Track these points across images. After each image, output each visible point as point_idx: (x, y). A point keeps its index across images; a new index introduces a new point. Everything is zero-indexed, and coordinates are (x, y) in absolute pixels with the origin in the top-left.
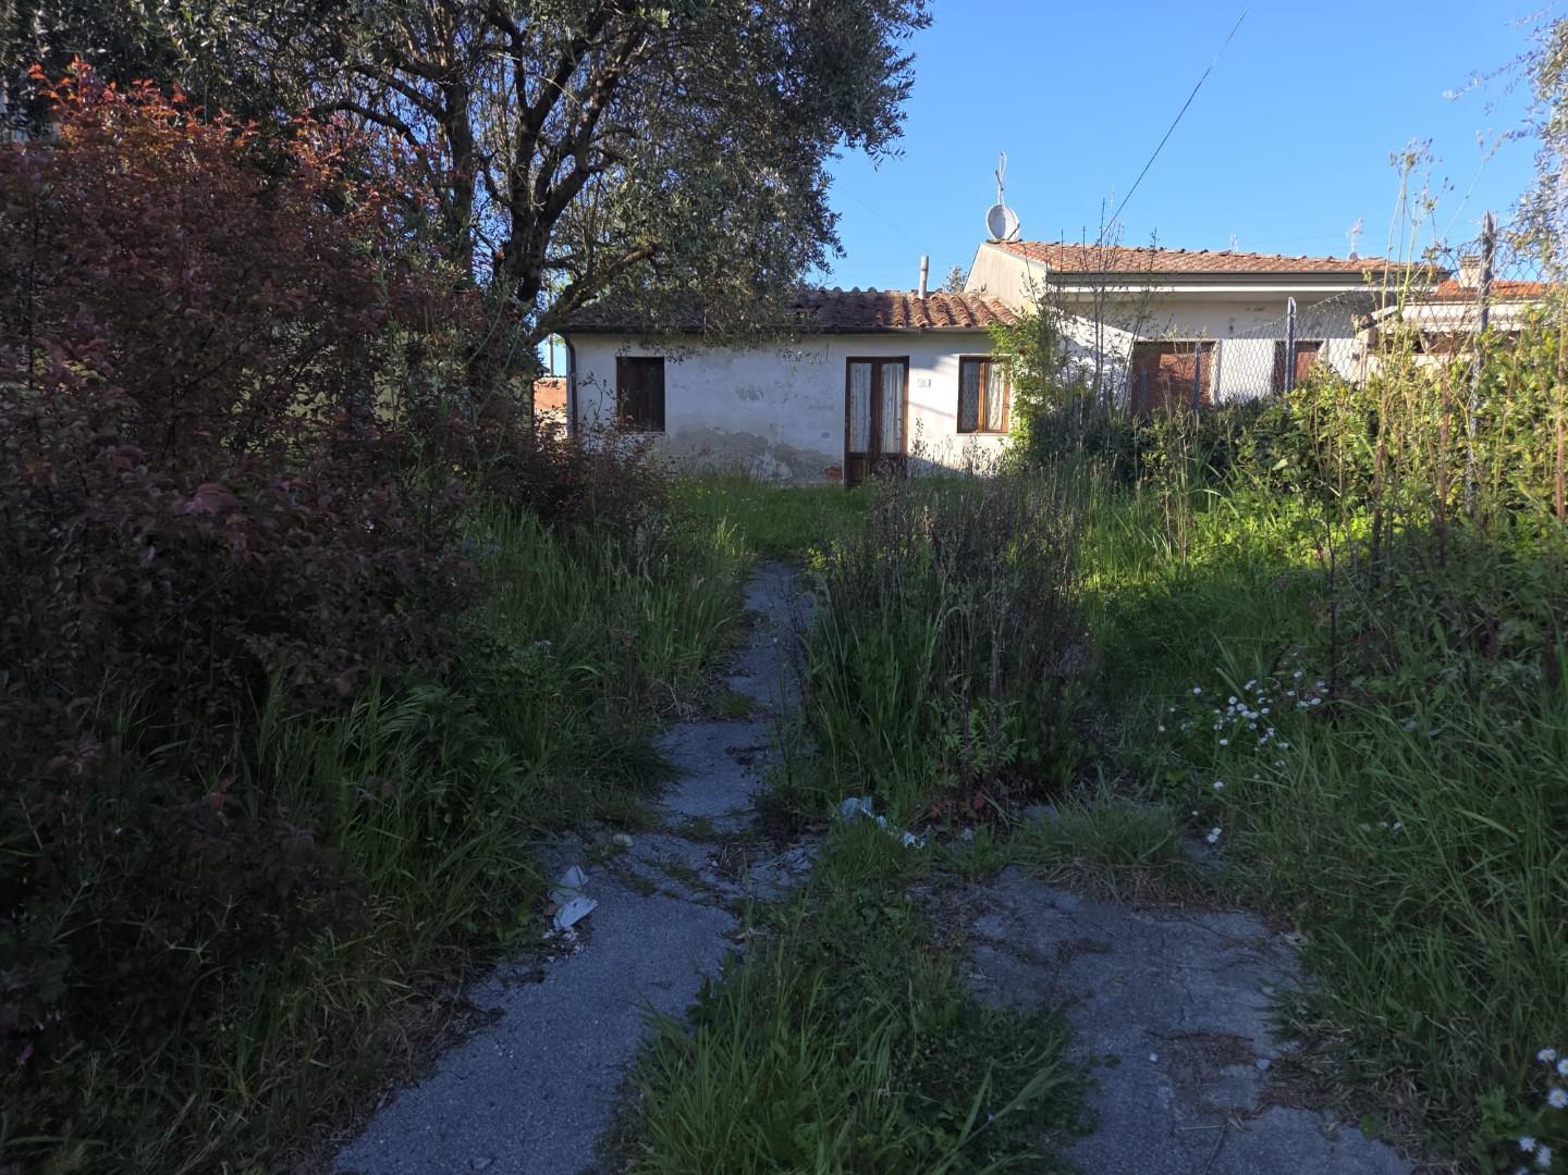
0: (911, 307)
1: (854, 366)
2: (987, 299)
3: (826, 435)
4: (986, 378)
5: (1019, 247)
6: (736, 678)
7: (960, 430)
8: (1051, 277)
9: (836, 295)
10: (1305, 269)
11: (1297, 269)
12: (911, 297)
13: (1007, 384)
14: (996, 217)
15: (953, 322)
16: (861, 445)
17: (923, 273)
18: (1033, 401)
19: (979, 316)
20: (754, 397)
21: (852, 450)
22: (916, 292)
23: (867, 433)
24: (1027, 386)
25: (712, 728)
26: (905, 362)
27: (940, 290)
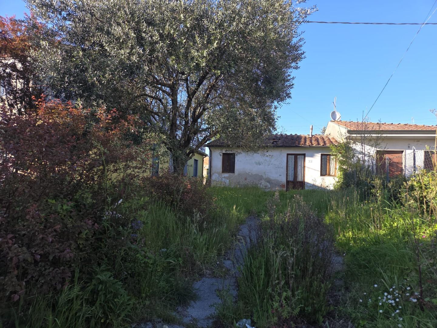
0: (307, 139)
1: (289, 156)
2: (330, 137)
3: (280, 175)
4: (329, 160)
5: (340, 122)
6: (227, 261)
7: (322, 175)
8: (349, 132)
9: (285, 136)
10: (433, 130)
11: (430, 129)
12: (307, 136)
13: (336, 162)
14: (333, 114)
15: (319, 144)
16: (291, 178)
17: (311, 130)
18: (344, 167)
19: (327, 142)
20: (260, 164)
21: (288, 180)
22: (309, 135)
23: (293, 175)
24: (342, 163)
25: (214, 280)
26: (304, 155)
27: (316, 135)
